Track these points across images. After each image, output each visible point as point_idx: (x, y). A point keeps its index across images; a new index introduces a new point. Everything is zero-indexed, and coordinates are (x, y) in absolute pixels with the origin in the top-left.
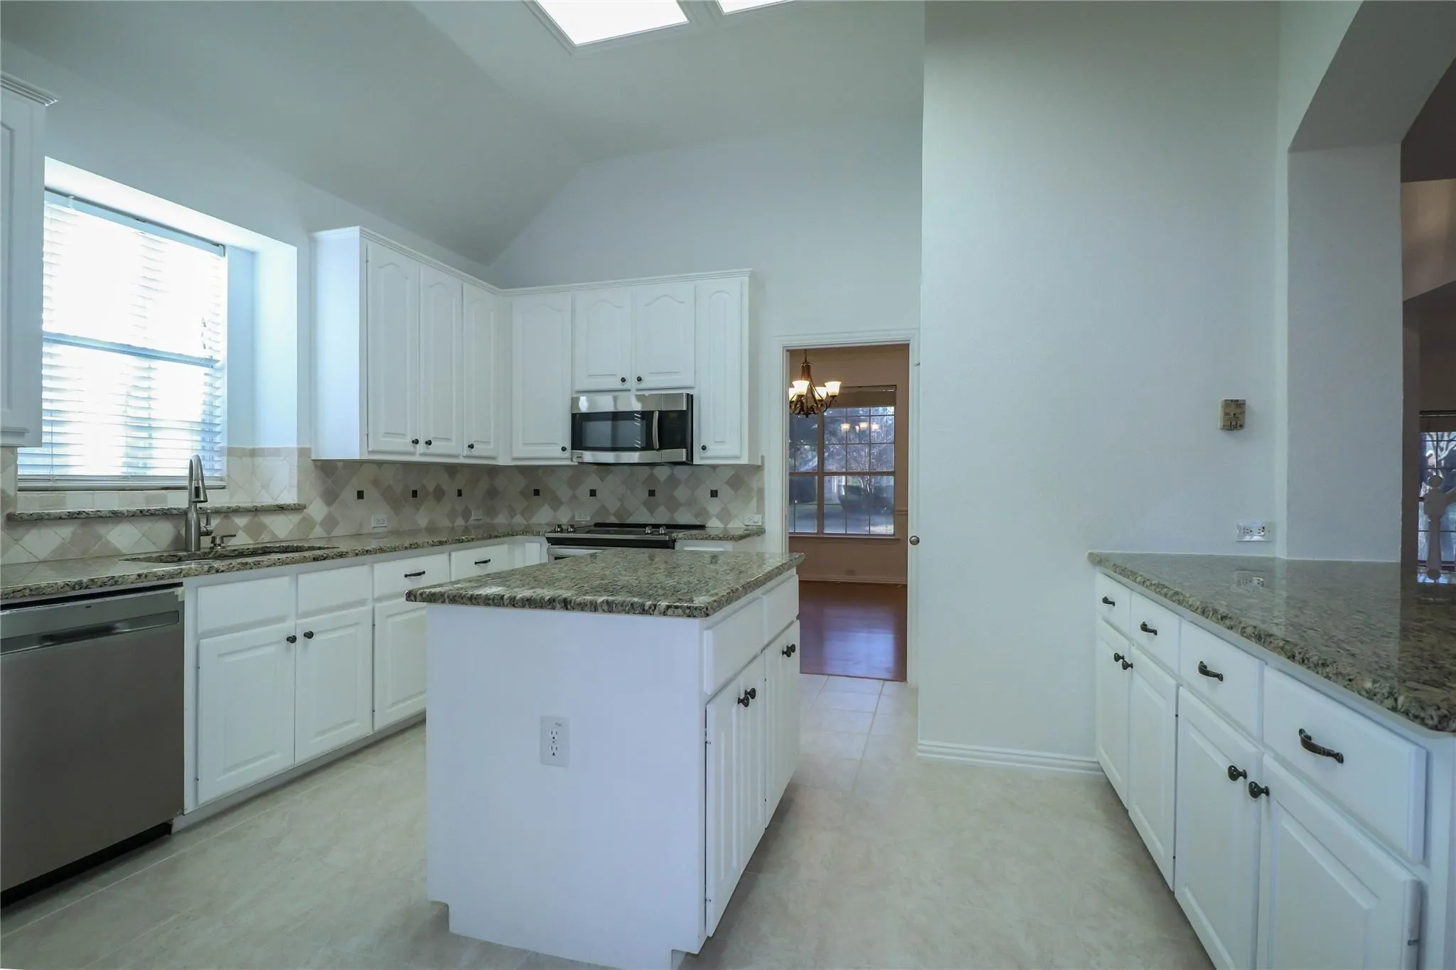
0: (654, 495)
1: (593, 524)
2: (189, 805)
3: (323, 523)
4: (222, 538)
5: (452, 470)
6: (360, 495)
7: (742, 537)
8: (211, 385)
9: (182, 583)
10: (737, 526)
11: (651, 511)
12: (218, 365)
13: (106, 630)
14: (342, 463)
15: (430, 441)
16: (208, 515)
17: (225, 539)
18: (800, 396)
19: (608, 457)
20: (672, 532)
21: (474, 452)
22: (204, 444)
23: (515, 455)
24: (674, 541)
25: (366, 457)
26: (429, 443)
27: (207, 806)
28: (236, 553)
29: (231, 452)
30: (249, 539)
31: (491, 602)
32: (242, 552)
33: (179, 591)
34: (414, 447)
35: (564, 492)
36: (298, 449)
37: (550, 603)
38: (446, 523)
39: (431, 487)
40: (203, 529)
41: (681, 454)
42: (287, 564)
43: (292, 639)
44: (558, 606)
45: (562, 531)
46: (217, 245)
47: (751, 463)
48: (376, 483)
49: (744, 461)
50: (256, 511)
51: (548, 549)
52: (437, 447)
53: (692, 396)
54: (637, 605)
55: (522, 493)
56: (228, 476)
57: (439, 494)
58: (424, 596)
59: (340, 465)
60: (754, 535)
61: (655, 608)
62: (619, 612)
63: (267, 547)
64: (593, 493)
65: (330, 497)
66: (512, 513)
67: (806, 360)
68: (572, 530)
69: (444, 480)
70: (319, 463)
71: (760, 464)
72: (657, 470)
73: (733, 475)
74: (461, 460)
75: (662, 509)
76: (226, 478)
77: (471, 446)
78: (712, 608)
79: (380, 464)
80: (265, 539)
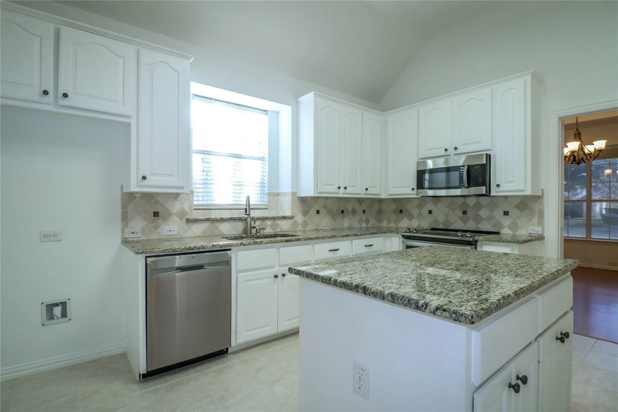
0: (466, 214)
1: (430, 229)
2: (233, 344)
3: (302, 225)
4: (260, 229)
5: (360, 201)
6: (318, 212)
7: (525, 242)
8: (263, 168)
9: (231, 249)
10: (523, 233)
11: (465, 222)
12: (265, 159)
13: (201, 267)
14: (310, 198)
15: (346, 187)
16: (254, 219)
17: (261, 230)
18: (573, 152)
19: (443, 193)
20: (476, 236)
21: (368, 192)
22: (261, 191)
23: (389, 193)
24: (477, 241)
25: (317, 195)
26: (346, 188)
27: (240, 345)
28: (264, 236)
29: (269, 194)
30: (272, 230)
31: (325, 280)
32: (267, 236)
33: (229, 252)
34: (339, 190)
35: (415, 212)
36: (292, 192)
37: (356, 288)
38: (358, 225)
39: (350, 209)
40: (252, 226)
41: (483, 190)
42: (274, 243)
43: (276, 277)
44: (360, 291)
45: (410, 232)
46: (265, 111)
47: (532, 194)
48: (325, 207)
49: (528, 192)
50: (274, 218)
51: (402, 241)
52: (349, 190)
53: (490, 155)
54: (413, 302)
55: (394, 212)
56: (268, 204)
57: (354, 212)
58: (295, 271)
59: (309, 199)
60: (535, 240)
61: (427, 307)
62: (399, 304)
63: (276, 234)
64: (430, 212)
65: (305, 213)
66: (389, 222)
67: (577, 129)
68: (415, 232)
69: (357, 206)
70: (300, 199)
71: (540, 194)
72: (468, 200)
73: (520, 202)
74: (362, 196)
75: (471, 221)
76: (268, 205)
77: (367, 189)
78: (478, 316)
79: (327, 198)
80: (278, 231)
